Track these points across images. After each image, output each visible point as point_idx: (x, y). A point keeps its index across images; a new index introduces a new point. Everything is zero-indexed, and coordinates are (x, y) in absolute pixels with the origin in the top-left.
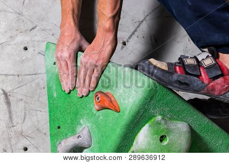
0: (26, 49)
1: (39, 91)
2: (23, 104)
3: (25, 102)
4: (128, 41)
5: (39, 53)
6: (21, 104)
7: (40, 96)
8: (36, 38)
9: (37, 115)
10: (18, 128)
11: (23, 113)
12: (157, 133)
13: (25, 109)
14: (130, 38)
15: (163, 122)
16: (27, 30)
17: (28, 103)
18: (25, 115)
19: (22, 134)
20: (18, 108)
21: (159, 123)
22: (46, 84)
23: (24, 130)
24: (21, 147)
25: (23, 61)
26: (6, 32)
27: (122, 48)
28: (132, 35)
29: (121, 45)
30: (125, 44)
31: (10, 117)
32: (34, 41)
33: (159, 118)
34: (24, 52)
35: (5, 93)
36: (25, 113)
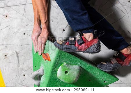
0: (24, 34)
1: (29, 52)
2: (23, 57)
3: (24, 56)
4: (65, 29)
5: (30, 36)
7: (30, 54)
8: (28, 29)
9: (28, 61)
10: (21, 67)
11: (23, 61)
13: (24, 59)
14: (66, 27)
16: (25, 26)
17: (25, 57)
18: (24, 62)
19: (23, 69)
20: (21, 58)
22: (32, 48)
23: (24, 68)
24: (23, 74)
25: (23, 39)
26: (17, 27)
27: (63, 32)
28: (67, 26)
29: (62, 31)
30: (64, 30)
31: (19, 63)
32: (27, 31)
33: (65, 64)
34: (24, 35)
35: (17, 53)
36: (24, 61)
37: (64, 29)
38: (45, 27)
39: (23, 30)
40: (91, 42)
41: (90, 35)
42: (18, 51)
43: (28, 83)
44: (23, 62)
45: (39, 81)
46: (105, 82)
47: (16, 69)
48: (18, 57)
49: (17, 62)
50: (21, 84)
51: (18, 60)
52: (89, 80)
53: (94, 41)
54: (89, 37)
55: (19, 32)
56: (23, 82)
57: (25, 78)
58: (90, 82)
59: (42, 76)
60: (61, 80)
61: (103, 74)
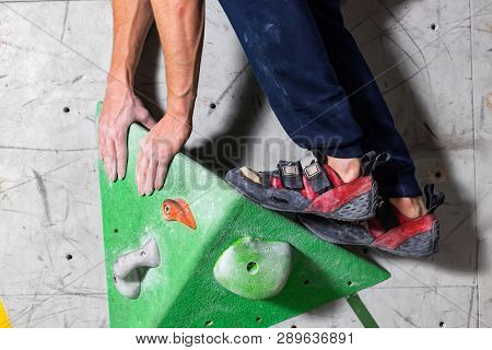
0: (67, 110)
1: (87, 175)
2: (65, 194)
3: (67, 190)
4: (218, 103)
5: (87, 118)
6: (62, 194)
7: (89, 183)
8: (82, 95)
9: (85, 209)
10: (59, 227)
11: (65, 207)
12: (243, 259)
13: (68, 201)
14: (221, 98)
15: (252, 245)
16: (68, 82)
17: (71, 192)
18: (68, 210)
19: (64, 236)
20: (57, 199)
21: (246, 247)
22: (97, 164)
23: (67, 231)
24: (64, 253)
25: (62, 130)
26: (37, 83)
27: (210, 113)
28: (224, 94)
29: (208, 108)
30: (213, 106)
31: (47, 212)
32: (79, 99)
33: (248, 239)
34: (64, 115)
35: (39, 178)
36: (68, 207)
37: (214, 102)
38: (182, 110)
39: (60, 95)
40: (354, 187)
41: (349, 165)
42: (42, 171)
43: (85, 285)
44: (64, 212)
45: (137, 284)
46: (350, 283)
47: (37, 233)
48: (43, 191)
49: (42, 210)
50: (60, 286)
51: (46, 205)
52: (307, 282)
53: (362, 184)
54: (347, 171)
55: (48, 100)
56: (67, 281)
57: (73, 267)
58: (308, 285)
59: (151, 270)
60: (231, 290)
61: (351, 264)
